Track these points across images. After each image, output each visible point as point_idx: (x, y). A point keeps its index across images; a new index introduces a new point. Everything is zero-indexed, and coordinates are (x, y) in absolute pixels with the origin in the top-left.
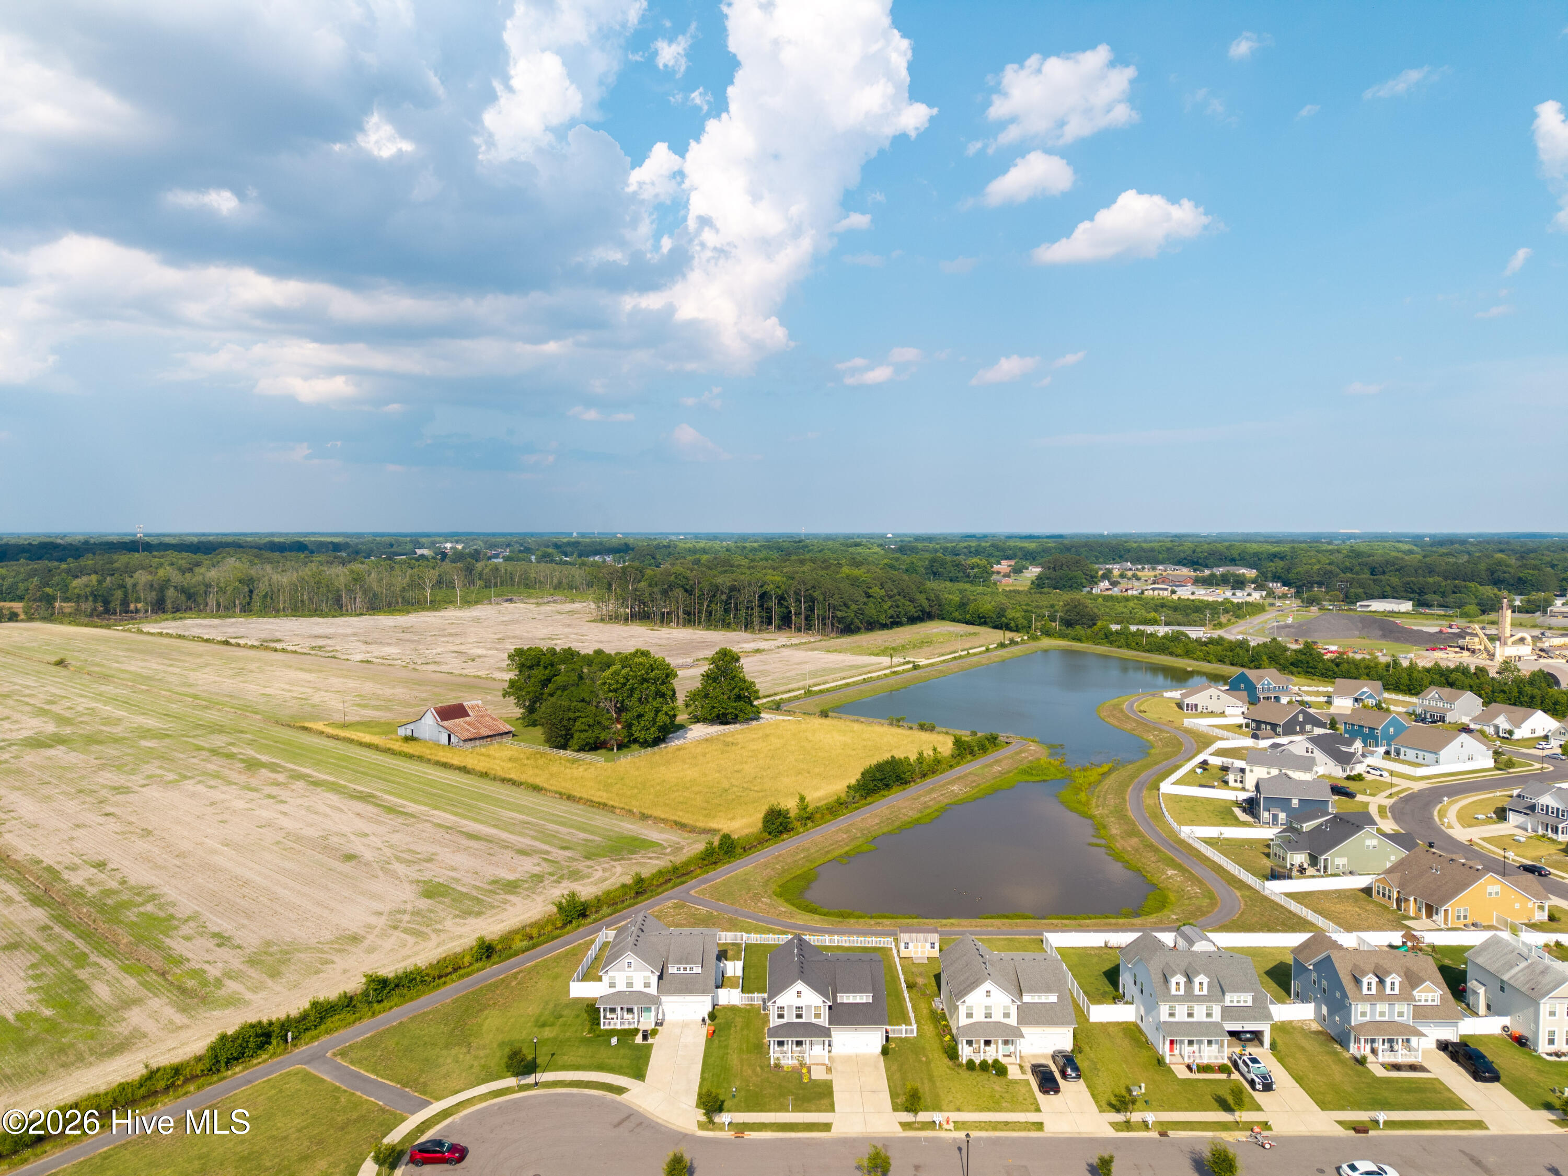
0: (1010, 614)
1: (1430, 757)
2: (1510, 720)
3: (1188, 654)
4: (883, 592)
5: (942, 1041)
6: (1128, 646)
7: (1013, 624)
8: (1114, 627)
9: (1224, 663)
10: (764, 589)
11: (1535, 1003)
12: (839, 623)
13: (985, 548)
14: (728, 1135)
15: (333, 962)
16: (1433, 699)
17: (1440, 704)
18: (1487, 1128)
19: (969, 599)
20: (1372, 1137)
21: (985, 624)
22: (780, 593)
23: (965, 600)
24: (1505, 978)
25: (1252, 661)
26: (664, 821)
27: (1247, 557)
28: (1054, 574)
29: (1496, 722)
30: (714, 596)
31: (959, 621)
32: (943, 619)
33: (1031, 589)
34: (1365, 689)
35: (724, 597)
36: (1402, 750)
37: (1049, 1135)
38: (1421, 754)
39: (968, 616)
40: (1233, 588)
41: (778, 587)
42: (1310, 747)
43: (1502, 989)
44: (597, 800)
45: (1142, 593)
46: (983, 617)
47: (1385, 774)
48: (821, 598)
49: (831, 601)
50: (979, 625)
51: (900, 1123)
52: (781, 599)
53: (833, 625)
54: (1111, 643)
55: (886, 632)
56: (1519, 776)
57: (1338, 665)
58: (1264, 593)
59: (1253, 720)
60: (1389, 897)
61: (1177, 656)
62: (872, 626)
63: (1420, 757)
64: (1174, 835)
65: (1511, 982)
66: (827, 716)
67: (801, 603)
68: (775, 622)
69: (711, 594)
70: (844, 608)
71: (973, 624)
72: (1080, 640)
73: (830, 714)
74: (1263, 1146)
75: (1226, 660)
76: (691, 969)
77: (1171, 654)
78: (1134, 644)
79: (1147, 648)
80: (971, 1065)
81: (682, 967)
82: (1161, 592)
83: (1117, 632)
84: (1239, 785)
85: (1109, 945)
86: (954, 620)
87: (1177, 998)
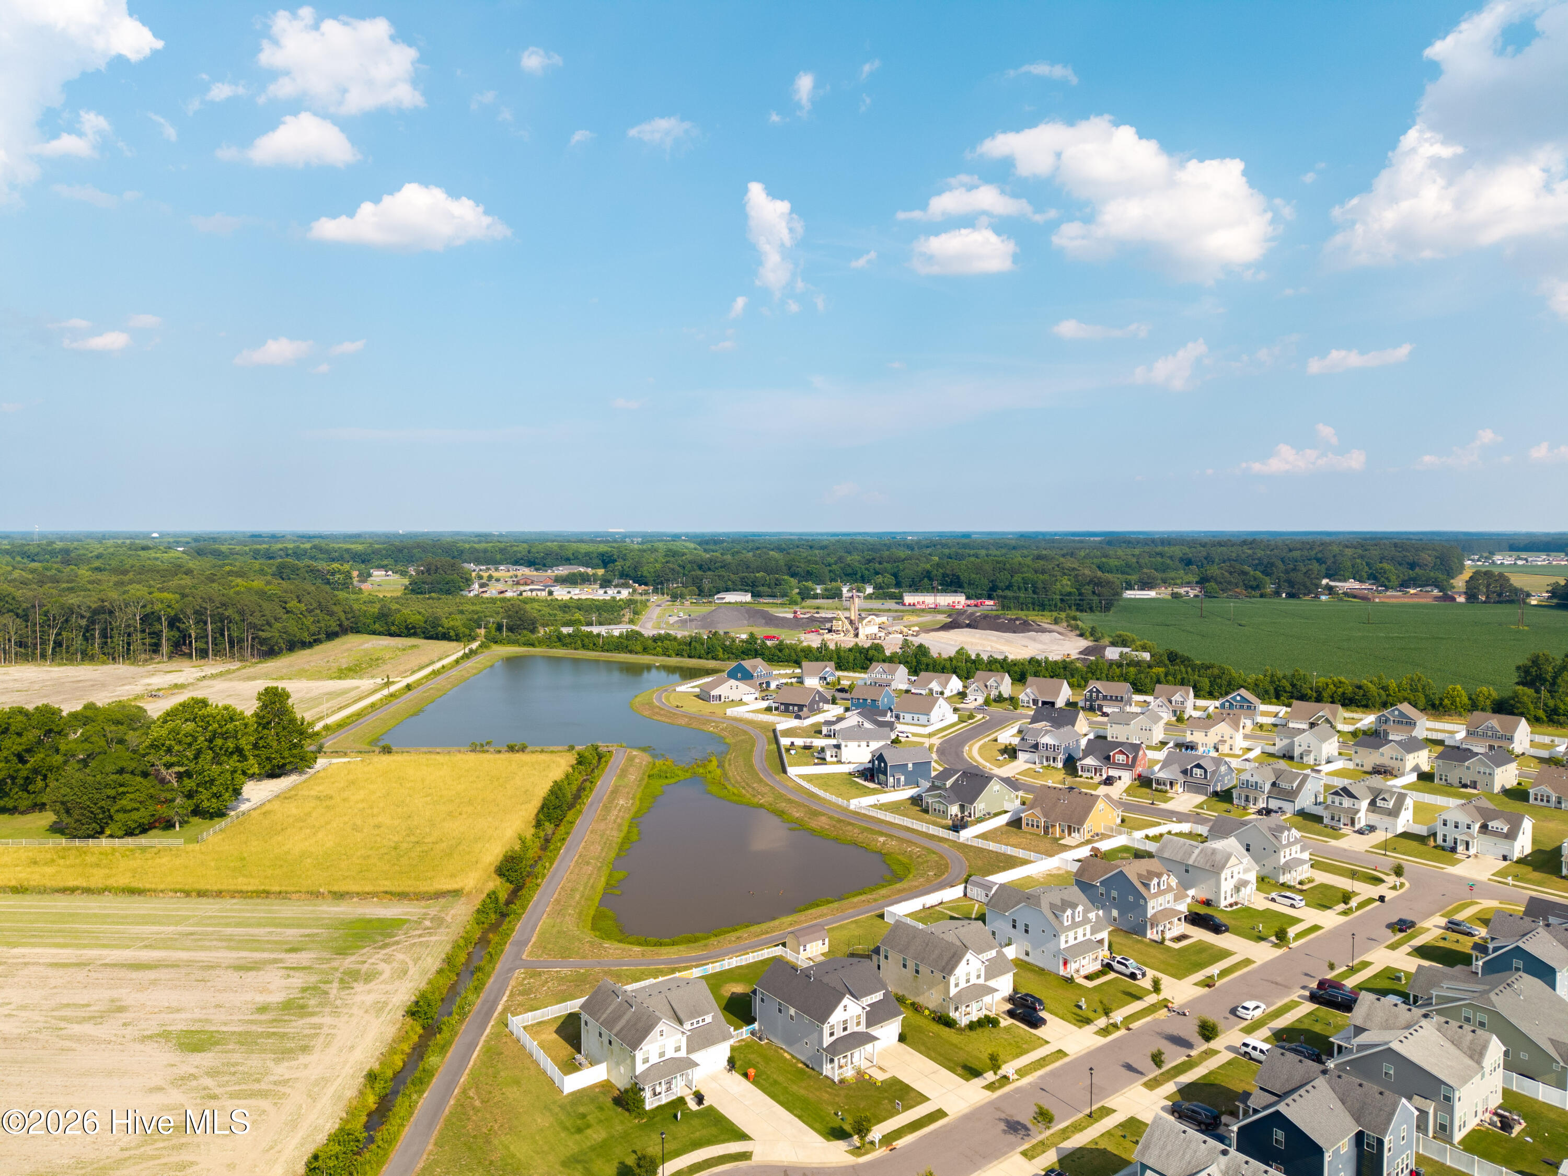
0: (447, 623)
1: (923, 719)
2: (940, 684)
3: (645, 650)
4: (302, 607)
5: (926, 1017)
6: (584, 647)
7: (452, 633)
8: (566, 630)
9: (682, 656)
10: (148, 609)
11: (1218, 874)
12: (261, 644)
13: (305, 551)
14: (880, 1152)
15: (192, 1163)
16: (879, 672)
17: (884, 676)
18: (1254, 962)
19: (389, 609)
20: (1221, 986)
21: (415, 635)
22: (173, 613)
23: (386, 611)
24: (1191, 862)
25: (708, 653)
26: (374, 894)
27: (580, 557)
28: (430, 579)
29: (930, 686)
30: (67, 621)
31: (380, 634)
32: (358, 632)
33: (406, 594)
34: (827, 669)
35: (84, 622)
36: (902, 715)
37: (1075, 1056)
38: (916, 716)
39: (393, 628)
40: (602, 587)
41: (169, 606)
42: (861, 720)
43: (1187, 871)
44: (250, 888)
45: (521, 594)
46: (414, 627)
47: (910, 735)
48: (237, 617)
49: (251, 619)
50: (406, 636)
51: (983, 1088)
52: (173, 622)
53: (253, 646)
54: (565, 645)
55: (307, 652)
56: (979, 725)
57: (780, 651)
58: (631, 590)
59: (782, 704)
60: (1038, 827)
61: (636, 653)
62: (294, 645)
63: (916, 719)
64: (846, 810)
65: (1196, 864)
66: (389, 752)
67: (205, 623)
68: (165, 648)
69: (62, 619)
70: (266, 627)
71: (399, 636)
72: (533, 645)
73: (394, 749)
74: (1185, 1015)
75: (684, 653)
76: (703, 1020)
77: (631, 652)
78: (591, 645)
79: (606, 648)
80: (972, 1026)
81: (695, 1021)
82: (539, 593)
83: (569, 635)
84: (834, 759)
85: (927, 906)
86: (374, 633)
87: (1069, 928)
